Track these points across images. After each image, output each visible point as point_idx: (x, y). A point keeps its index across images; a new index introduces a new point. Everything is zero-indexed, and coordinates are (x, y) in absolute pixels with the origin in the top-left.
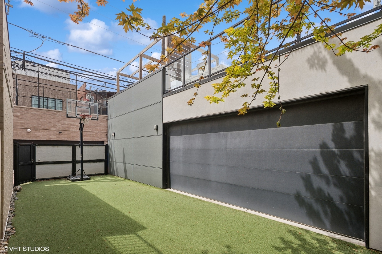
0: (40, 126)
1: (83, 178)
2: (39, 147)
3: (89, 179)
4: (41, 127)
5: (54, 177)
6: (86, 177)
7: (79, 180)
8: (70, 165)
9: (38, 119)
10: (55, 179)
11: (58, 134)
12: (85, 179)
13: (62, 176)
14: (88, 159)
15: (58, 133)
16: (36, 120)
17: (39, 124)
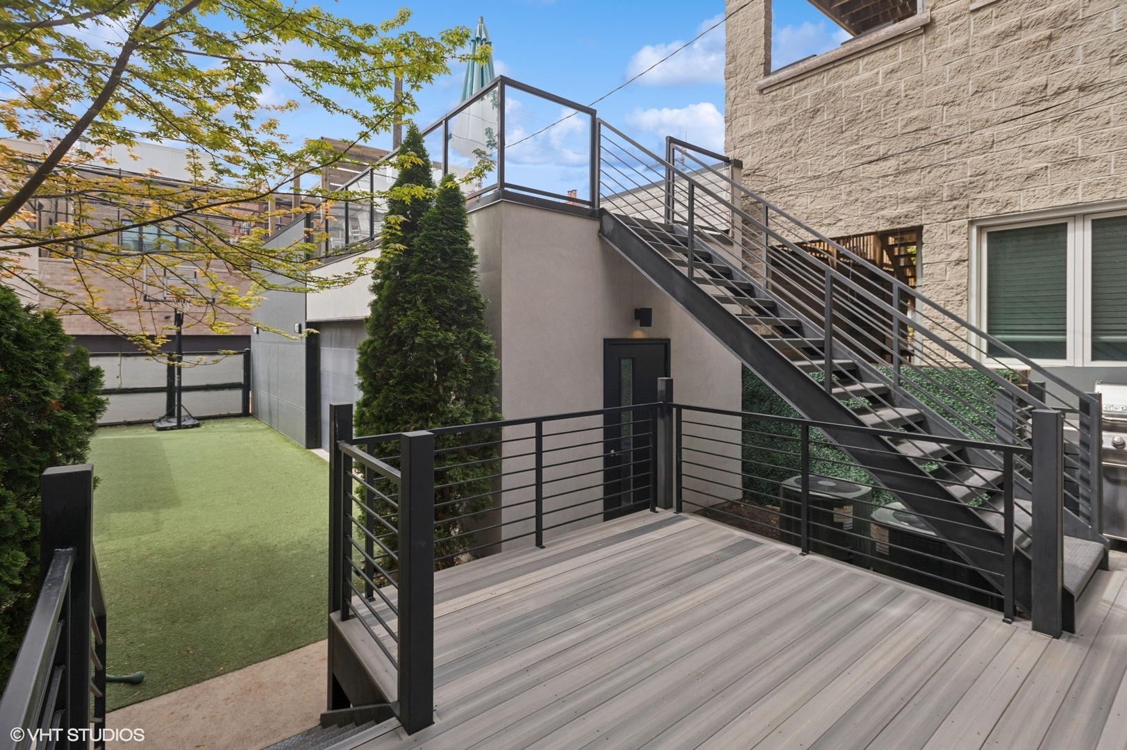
0: (122, 302)
1: (183, 423)
2: (95, 358)
3: (197, 426)
4: (123, 305)
5: (128, 420)
6: (190, 422)
7: (172, 428)
8: (163, 397)
9: (117, 287)
10: (129, 424)
11: (163, 321)
12: (187, 427)
13: (144, 418)
14: (204, 383)
15: (162, 318)
16: (113, 289)
17: (121, 299)
